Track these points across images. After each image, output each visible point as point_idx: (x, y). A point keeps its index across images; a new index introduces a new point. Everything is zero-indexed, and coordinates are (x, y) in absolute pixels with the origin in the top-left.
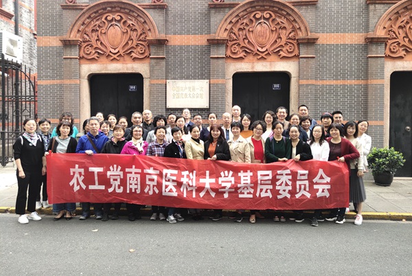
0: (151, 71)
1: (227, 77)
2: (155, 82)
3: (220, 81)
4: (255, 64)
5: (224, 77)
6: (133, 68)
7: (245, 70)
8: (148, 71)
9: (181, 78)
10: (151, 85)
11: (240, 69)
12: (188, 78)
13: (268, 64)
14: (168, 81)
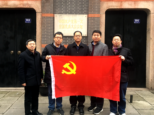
0: (43, 7)
1: (101, 13)
2: (46, 15)
3: (96, 15)
4: (123, 2)
5: (99, 12)
6: (28, 4)
7: (115, 8)
8: (40, 7)
9: (66, 13)
10: (42, 18)
11: (112, 6)
12: (71, 13)
13: (133, 3)
14: (55, 15)
